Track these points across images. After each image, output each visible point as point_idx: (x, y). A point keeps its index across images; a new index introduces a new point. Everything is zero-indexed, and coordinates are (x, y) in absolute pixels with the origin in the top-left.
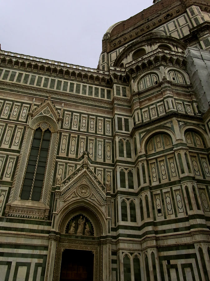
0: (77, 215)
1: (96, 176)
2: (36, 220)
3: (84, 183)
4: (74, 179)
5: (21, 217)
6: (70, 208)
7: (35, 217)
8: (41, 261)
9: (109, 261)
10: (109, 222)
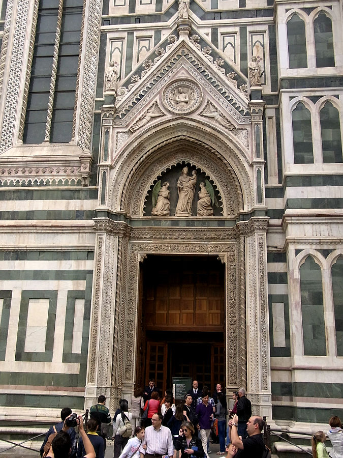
0: (173, 166)
1: (219, 51)
2: (60, 188)
3: (182, 75)
4: (152, 70)
5: (23, 185)
6: (149, 148)
7: (57, 181)
8: (82, 285)
9: (262, 278)
10: (259, 172)
